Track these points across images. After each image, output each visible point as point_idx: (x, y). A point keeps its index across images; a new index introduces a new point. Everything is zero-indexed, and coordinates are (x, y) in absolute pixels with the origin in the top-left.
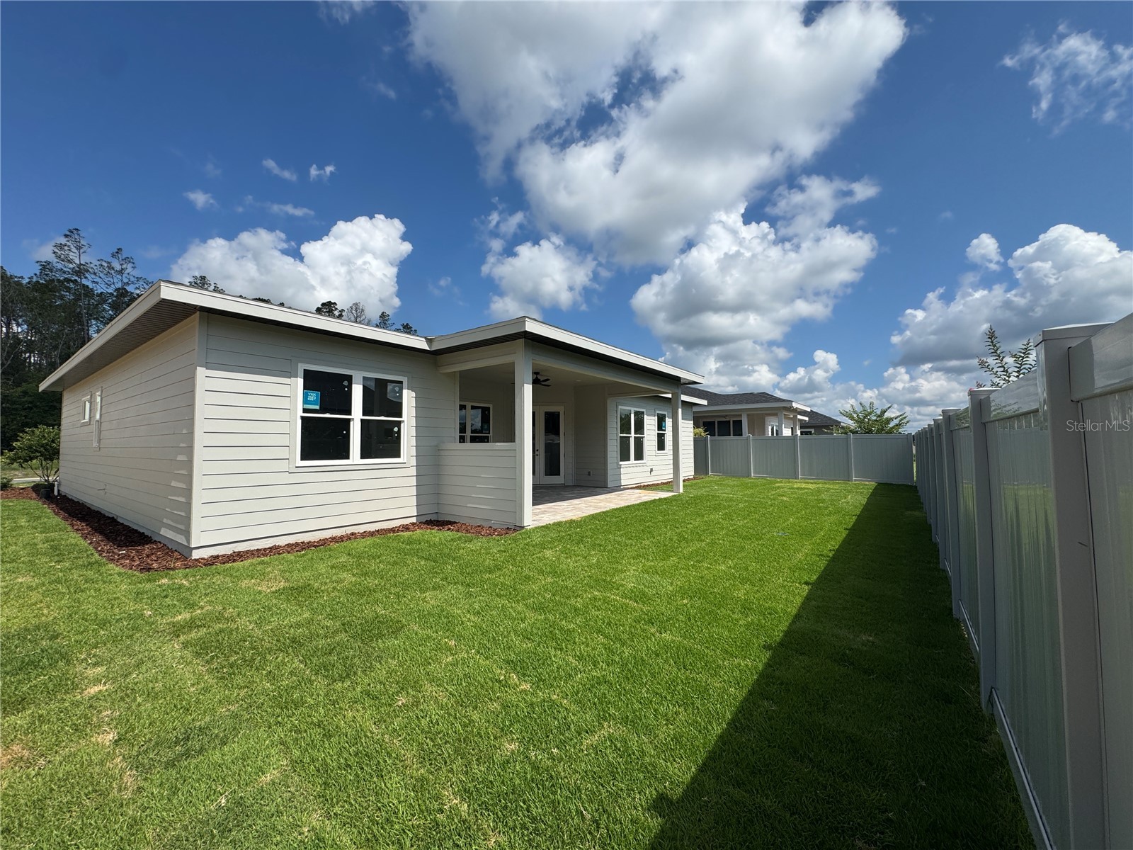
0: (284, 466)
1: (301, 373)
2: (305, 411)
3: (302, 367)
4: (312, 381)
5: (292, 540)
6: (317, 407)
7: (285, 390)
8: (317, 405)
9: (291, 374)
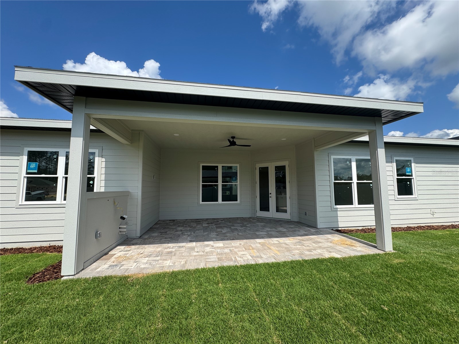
0: (13, 204)
1: (26, 153)
2: (28, 173)
3: (26, 150)
4: (32, 156)
5: (14, 246)
6: (36, 171)
7: (17, 163)
8: (36, 170)
9: (20, 154)
